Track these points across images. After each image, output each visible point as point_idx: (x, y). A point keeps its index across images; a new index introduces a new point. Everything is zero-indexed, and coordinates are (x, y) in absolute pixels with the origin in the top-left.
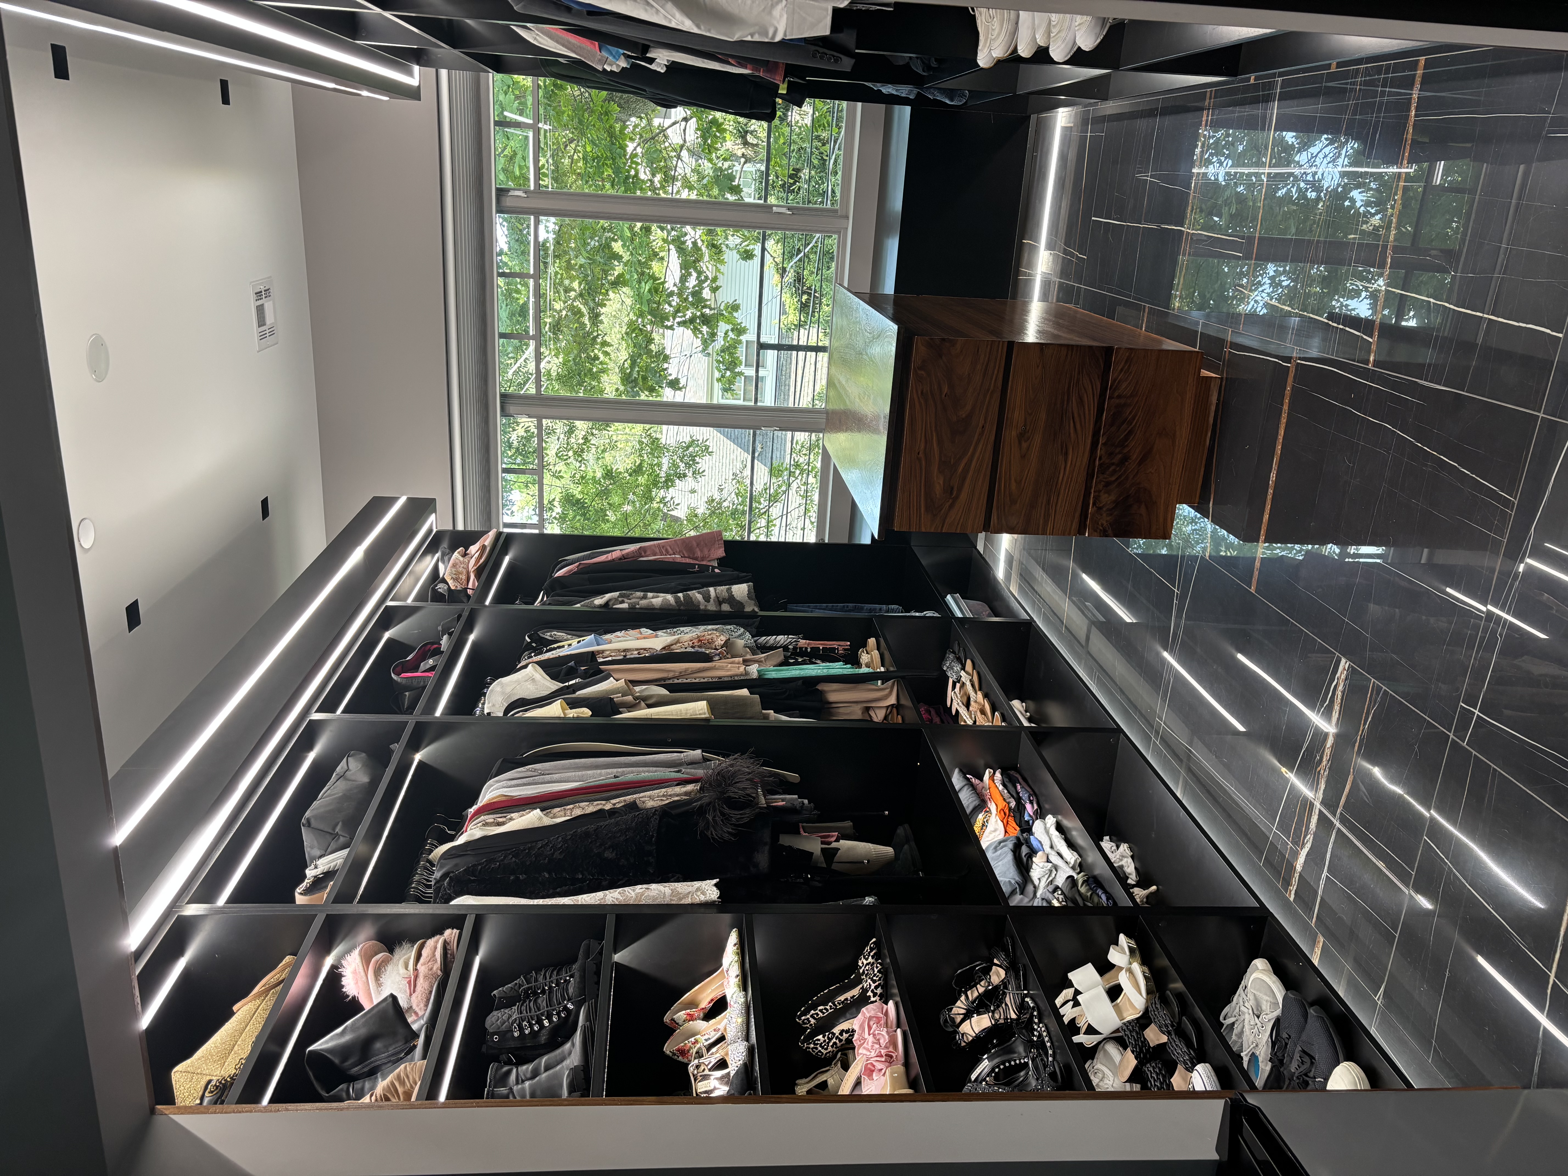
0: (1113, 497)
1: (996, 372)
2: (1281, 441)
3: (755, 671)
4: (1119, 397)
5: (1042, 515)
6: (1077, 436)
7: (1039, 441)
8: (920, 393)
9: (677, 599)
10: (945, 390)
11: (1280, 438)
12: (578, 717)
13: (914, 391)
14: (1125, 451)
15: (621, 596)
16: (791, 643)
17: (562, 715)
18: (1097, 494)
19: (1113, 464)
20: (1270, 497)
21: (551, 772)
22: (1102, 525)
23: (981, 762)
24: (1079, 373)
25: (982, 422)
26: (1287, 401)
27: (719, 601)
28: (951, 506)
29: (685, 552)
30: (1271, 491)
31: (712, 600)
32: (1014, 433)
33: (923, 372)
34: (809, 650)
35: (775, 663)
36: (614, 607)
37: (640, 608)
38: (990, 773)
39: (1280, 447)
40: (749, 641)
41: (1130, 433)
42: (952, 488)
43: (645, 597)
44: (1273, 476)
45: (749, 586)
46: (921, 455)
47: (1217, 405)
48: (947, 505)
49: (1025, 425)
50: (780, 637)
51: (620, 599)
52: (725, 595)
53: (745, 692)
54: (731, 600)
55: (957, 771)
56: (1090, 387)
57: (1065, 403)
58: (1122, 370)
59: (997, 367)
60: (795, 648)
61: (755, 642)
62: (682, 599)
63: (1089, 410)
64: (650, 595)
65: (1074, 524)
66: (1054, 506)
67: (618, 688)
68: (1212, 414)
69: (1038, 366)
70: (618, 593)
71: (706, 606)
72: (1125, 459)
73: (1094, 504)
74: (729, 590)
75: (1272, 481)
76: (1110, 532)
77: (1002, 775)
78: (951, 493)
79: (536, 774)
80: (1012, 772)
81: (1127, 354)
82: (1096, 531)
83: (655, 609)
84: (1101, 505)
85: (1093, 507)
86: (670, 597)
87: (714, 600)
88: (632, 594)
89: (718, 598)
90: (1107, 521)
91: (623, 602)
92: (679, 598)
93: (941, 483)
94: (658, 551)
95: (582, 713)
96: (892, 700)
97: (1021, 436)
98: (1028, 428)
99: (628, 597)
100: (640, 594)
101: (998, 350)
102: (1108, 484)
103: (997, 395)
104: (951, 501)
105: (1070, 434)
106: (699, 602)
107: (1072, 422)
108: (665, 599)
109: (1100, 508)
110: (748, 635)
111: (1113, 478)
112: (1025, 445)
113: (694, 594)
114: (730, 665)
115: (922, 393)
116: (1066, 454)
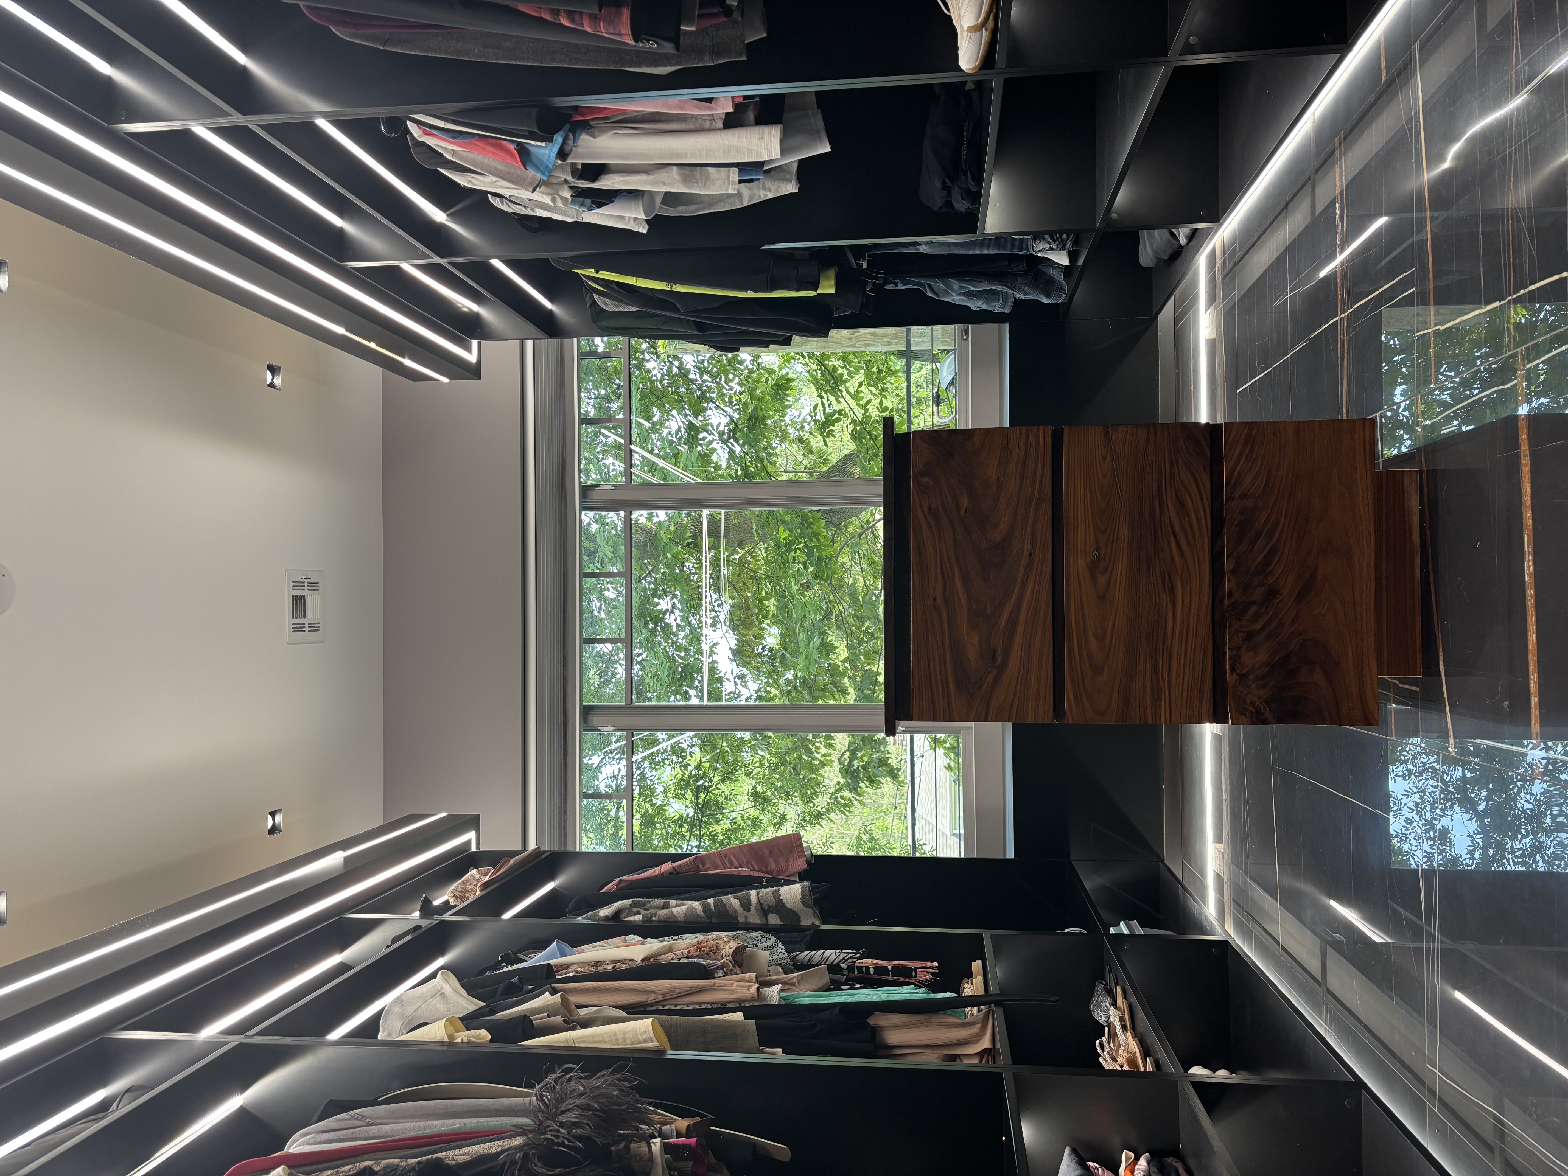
0: (1263, 656)
1: (1039, 472)
2: (1529, 503)
3: (775, 994)
4: (1243, 496)
5: (1149, 691)
6: (1186, 561)
7: (1124, 573)
8: (926, 510)
9: (706, 908)
10: (965, 502)
11: (1527, 499)
12: (469, 1042)
13: (918, 507)
14: (1271, 580)
15: (634, 905)
16: (845, 960)
17: (446, 1040)
18: (1234, 652)
19: (1253, 603)
20: (1530, 602)
21: (384, 1121)
22: (1253, 703)
23: (1117, 1141)
24: (1172, 463)
25: (1027, 547)
26: (1524, 436)
27: (764, 910)
28: (997, 680)
29: (754, 863)
30: (1530, 592)
31: (752, 908)
32: (1081, 563)
33: (927, 479)
34: (872, 971)
35: (815, 987)
36: (625, 920)
37: (658, 921)
38: (1127, 1159)
39: (1529, 514)
40: (781, 956)
41: (1273, 552)
42: (994, 652)
43: (666, 906)
44: (1529, 566)
45: (803, 887)
46: (939, 601)
47: (1421, 511)
48: (990, 678)
49: (1098, 549)
50: (828, 952)
51: (635, 910)
52: (771, 899)
53: (739, 1016)
54: (779, 907)
55: (1067, 1151)
56: (1194, 485)
57: (1157, 510)
58: (1241, 454)
59: (1040, 465)
60: (851, 968)
61: (793, 959)
62: (712, 906)
63: (1198, 520)
64: (673, 902)
65: (1204, 704)
66: (1165, 676)
67: (548, 1006)
68: (1416, 529)
69: (1104, 459)
70: (630, 901)
71: (746, 917)
72: (1272, 593)
73: (1233, 669)
74: (776, 894)
75: (1529, 575)
76: (1268, 714)
77: (1148, 1163)
78: (994, 659)
79: (361, 1123)
80: (1171, 1160)
81: (1245, 431)
82: (1245, 715)
83: (678, 922)
84: (1245, 671)
85: (1231, 674)
86: (696, 905)
87: (756, 909)
88: (649, 902)
89: (761, 904)
90: (1259, 698)
91: (638, 913)
92: (709, 904)
93: (976, 644)
94: (720, 863)
95: (478, 1037)
96: (985, 1043)
97: (1093, 567)
98: (1103, 552)
99: (643, 906)
100: (660, 902)
101: (1038, 441)
102: (1249, 636)
103: (1047, 506)
104: (995, 672)
105: (1172, 558)
106: (735, 911)
107: (1172, 538)
108: (690, 907)
109: (1243, 677)
110: (781, 947)
111: (1258, 626)
112: (1102, 580)
113: (729, 899)
114: (736, 984)
115: (930, 509)
116: (1172, 590)
